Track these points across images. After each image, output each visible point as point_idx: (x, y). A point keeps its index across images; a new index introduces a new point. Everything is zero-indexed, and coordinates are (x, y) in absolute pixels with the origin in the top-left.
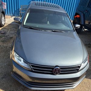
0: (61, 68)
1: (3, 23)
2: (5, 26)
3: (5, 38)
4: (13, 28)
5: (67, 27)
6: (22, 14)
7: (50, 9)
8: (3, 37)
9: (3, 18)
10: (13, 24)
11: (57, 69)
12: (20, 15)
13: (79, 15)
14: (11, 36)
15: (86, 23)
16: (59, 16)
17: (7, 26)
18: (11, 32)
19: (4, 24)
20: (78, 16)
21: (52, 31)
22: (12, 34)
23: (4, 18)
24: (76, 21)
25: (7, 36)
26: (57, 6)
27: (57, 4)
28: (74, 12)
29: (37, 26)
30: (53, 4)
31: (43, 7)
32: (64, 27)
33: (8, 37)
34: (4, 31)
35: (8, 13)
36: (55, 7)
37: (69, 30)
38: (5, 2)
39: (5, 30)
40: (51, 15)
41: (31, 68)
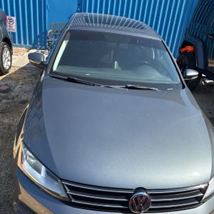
0: (151, 195)
1: (6, 65)
2: (11, 72)
3: (9, 103)
4: (29, 77)
5: (163, 77)
6: (53, 43)
7: (121, 30)
8: (4, 101)
9: (6, 54)
10: (31, 69)
11: (142, 196)
12: (49, 45)
13: (191, 45)
14: (24, 98)
15: (209, 65)
16: (143, 47)
17: (15, 73)
18: (24, 87)
19: (8, 67)
20: (189, 48)
21: (127, 87)
22: (25, 92)
23: (8, 52)
24: (186, 60)
25: (13, 98)
26: (138, 23)
27: (137, 19)
28: (178, 39)
29: (88, 73)
30: (127, 19)
31: (103, 27)
32: (155, 76)
33: (16, 99)
34: (6, 85)
35: (20, 42)
36: (134, 27)
37: (170, 86)
38: (12, 15)
39: (9, 82)
40: (122, 45)
41: (68, 194)
